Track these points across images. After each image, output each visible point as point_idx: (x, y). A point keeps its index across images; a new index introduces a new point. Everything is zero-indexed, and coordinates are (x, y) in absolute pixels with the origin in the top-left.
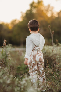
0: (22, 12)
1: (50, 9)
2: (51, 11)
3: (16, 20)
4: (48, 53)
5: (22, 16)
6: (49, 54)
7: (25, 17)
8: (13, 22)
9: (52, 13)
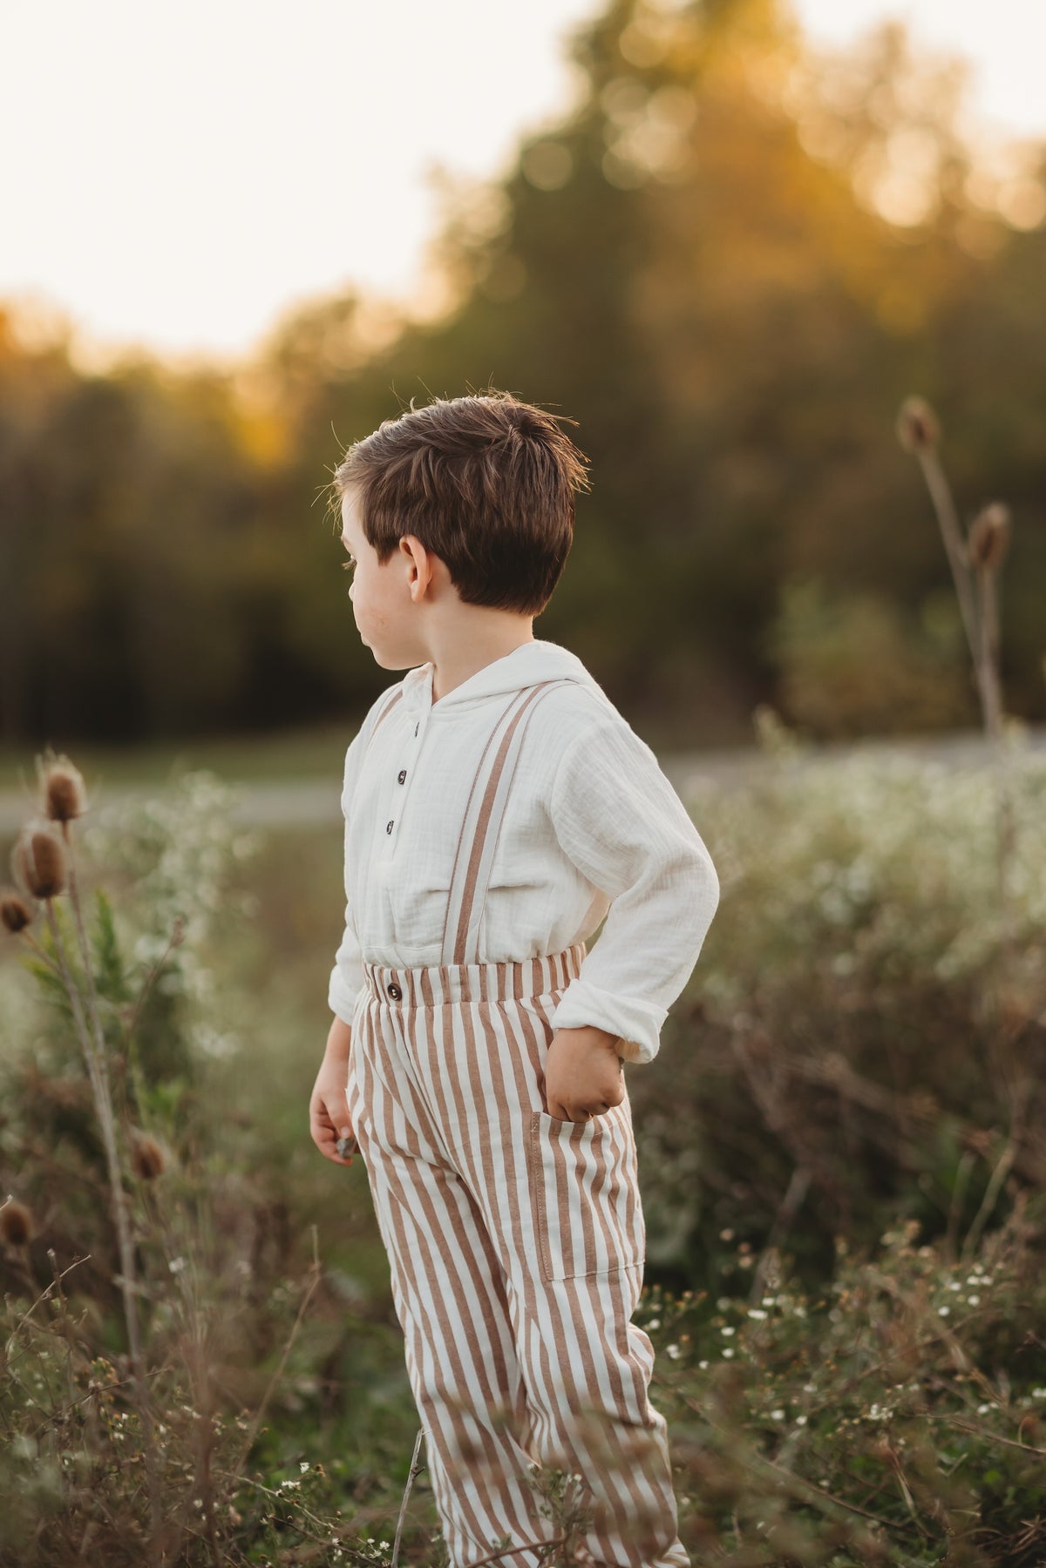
0: (437, 176)
1: (910, 91)
2: (933, 125)
3: (343, 310)
4: (914, 915)
5: (454, 233)
6: (928, 932)
7: (494, 243)
8: (303, 346)
9: (953, 166)
